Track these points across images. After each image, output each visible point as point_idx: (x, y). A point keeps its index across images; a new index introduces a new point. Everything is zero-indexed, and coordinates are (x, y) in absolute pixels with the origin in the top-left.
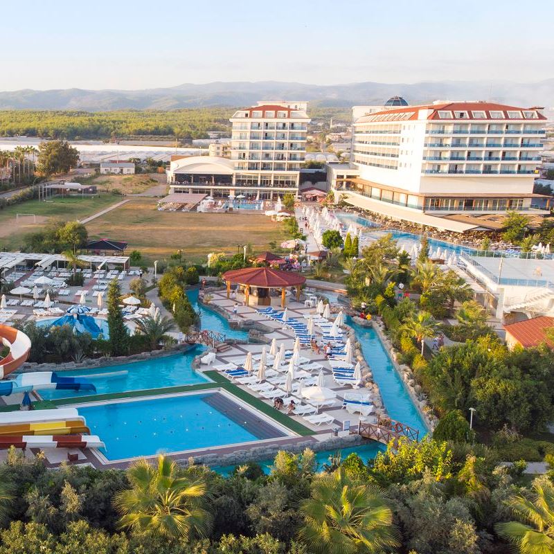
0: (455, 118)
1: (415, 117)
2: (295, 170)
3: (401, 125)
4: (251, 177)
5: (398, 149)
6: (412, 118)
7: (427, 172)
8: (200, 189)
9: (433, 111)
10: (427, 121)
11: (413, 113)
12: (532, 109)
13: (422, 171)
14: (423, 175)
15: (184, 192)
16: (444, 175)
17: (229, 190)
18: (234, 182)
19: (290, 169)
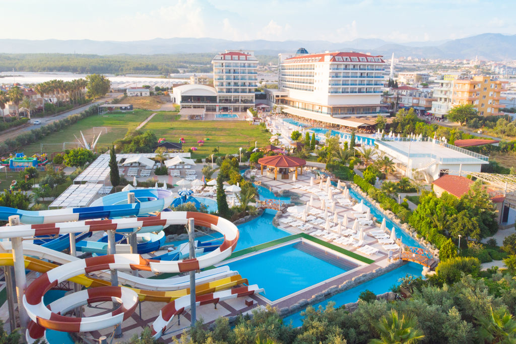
0: (344, 61)
1: (322, 60)
2: (252, 92)
3: (314, 65)
4: (227, 97)
5: (313, 79)
6: (320, 60)
7: (332, 92)
8: (198, 105)
9: (332, 56)
10: (331, 63)
11: (320, 58)
12: (378, 57)
13: (329, 92)
14: (330, 94)
15: (188, 108)
16: (340, 94)
17: (215, 106)
18: (218, 101)
19: (250, 91)
